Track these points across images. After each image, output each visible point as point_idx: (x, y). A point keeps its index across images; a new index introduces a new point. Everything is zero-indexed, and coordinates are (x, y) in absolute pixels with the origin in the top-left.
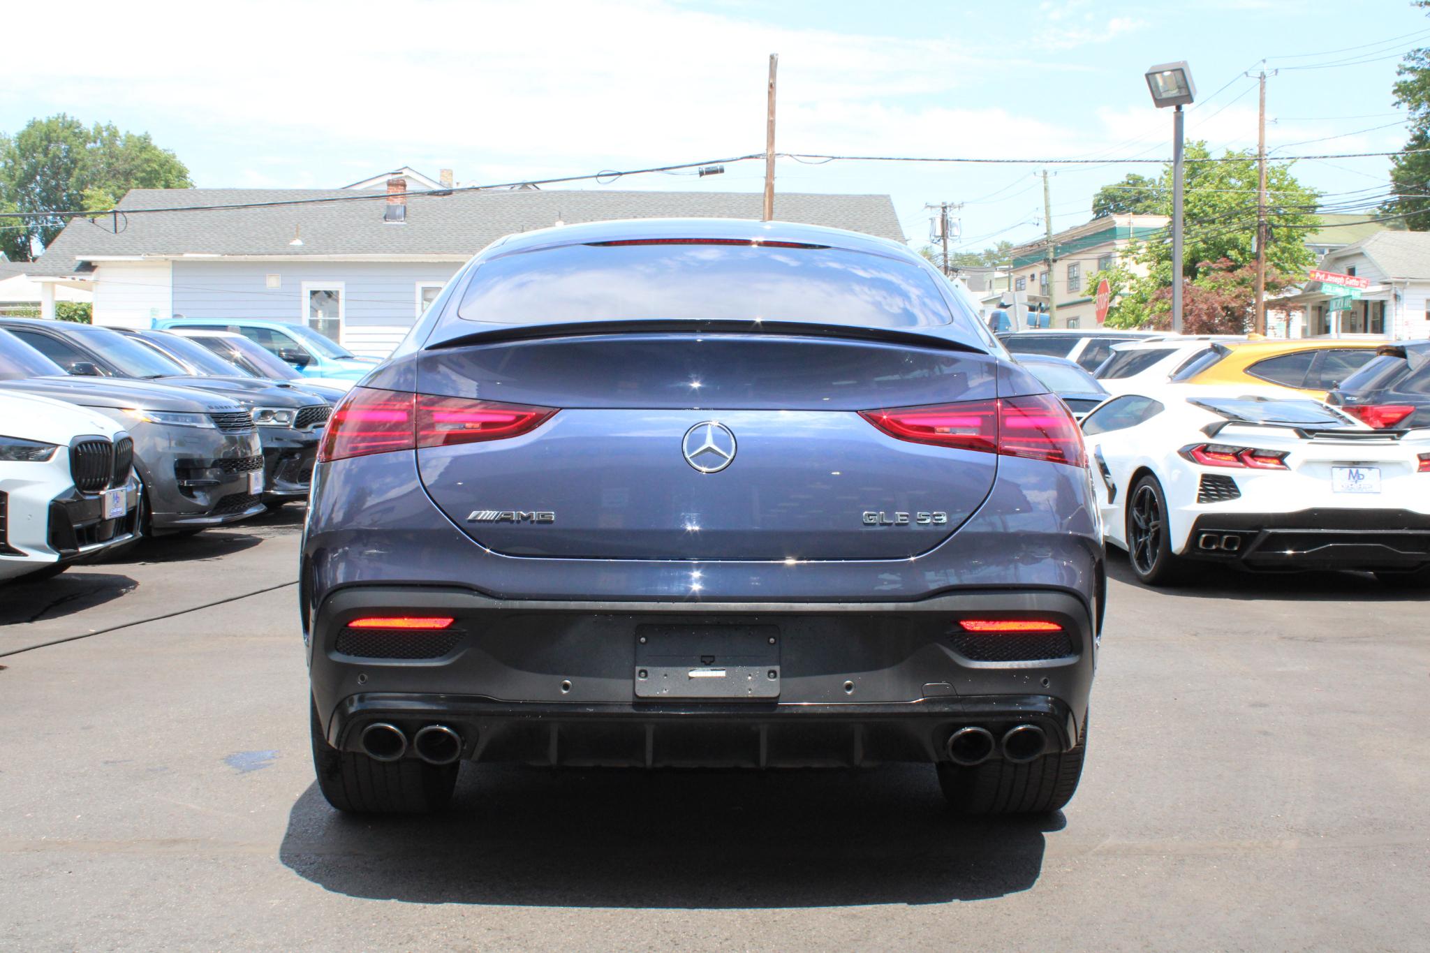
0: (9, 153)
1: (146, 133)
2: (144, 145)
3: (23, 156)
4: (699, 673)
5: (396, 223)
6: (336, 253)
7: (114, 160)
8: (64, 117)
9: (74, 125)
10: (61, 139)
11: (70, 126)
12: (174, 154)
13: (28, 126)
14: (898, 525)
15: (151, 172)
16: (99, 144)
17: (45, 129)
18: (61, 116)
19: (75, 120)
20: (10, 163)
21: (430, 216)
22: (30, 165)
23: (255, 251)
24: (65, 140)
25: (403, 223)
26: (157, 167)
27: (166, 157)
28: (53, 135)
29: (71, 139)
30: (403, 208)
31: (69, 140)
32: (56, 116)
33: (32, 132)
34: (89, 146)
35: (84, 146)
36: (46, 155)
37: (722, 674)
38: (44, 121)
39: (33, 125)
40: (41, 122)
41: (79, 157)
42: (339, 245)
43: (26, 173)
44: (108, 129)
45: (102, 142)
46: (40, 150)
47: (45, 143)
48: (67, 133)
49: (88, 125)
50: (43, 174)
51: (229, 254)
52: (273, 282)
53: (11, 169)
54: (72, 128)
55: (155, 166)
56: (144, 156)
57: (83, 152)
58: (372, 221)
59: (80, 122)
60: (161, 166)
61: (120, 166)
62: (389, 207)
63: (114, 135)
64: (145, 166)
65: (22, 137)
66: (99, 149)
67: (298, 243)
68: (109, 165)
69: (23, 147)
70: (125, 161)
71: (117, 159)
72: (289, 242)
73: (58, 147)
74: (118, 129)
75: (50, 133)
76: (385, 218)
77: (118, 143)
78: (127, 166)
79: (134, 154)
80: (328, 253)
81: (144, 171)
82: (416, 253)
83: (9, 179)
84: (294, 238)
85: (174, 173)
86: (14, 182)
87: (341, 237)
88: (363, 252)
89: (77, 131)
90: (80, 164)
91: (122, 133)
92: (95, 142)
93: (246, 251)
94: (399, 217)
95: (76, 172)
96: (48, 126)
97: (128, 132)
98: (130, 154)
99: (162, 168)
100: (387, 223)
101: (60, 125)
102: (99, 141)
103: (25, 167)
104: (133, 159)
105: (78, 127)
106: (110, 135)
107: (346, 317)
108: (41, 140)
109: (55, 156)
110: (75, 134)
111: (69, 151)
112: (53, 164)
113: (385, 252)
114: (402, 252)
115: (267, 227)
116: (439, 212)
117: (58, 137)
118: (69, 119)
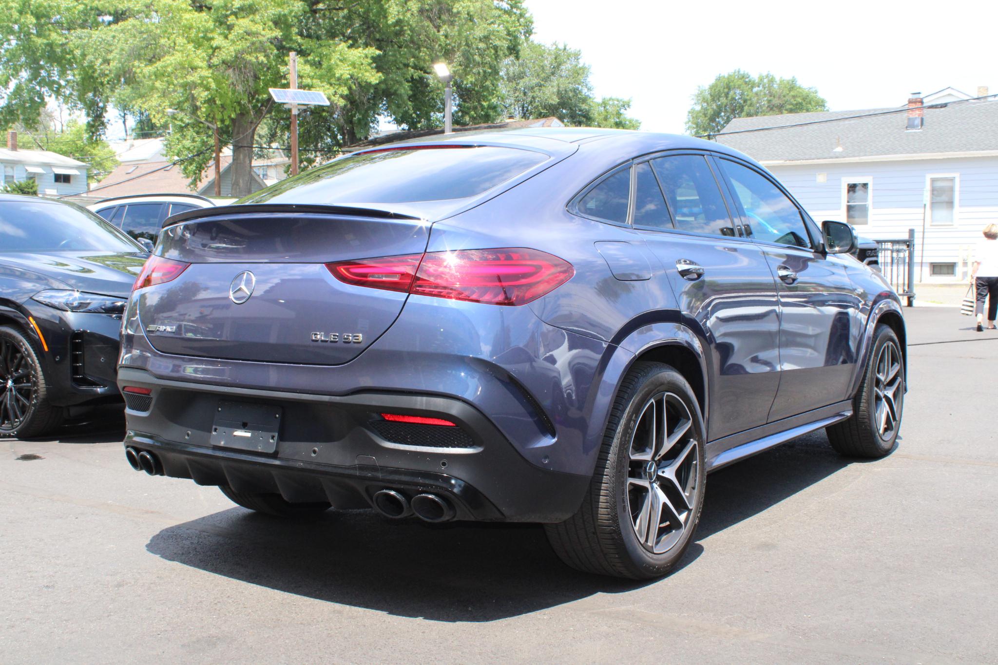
0: (704, 99)
1: (793, 77)
2: (792, 86)
3: (713, 100)
4: (239, 433)
5: (914, 131)
6: (865, 155)
7: (772, 98)
8: (739, 72)
9: (745, 77)
10: (737, 86)
11: (743, 77)
12: (816, 90)
13: (716, 80)
14: (332, 342)
15: (797, 104)
16: (761, 88)
17: (726, 81)
18: (737, 71)
19: (746, 73)
20: (705, 105)
21: (942, 124)
22: (717, 106)
23: (807, 157)
24: (739, 87)
25: (920, 130)
26: (800, 101)
27: (806, 93)
28: (732, 84)
29: (744, 86)
30: (920, 120)
31: (742, 87)
32: (733, 71)
33: (719, 83)
34: (755, 89)
35: (752, 90)
36: (727, 97)
37: (249, 435)
38: (726, 76)
39: (719, 79)
40: (724, 77)
41: (748, 98)
42: (869, 150)
43: (714, 111)
44: (767, 76)
45: (763, 86)
46: (723, 95)
47: (726, 90)
48: (740, 82)
49: (754, 76)
50: (726, 111)
51: (790, 160)
52: (821, 178)
53: (706, 109)
54: (745, 81)
55: (799, 100)
56: (792, 93)
57: (750, 94)
58: (896, 130)
59: (749, 74)
60: (804, 99)
61: (776, 101)
62: (909, 119)
63: (772, 81)
64: (792, 100)
65: (711, 88)
66: (761, 91)
67: (839, 149)
68: (769, 101)
69: (712, 94)
70: (779, 98)
71: (774, 97)
72: (833, 149)
73: (735, 93)
74: (774, 76)
75: (730, 83)
76: (907, 127)
77: (775, 86)
78: (780, 102)
79: (784, 93)
80: (859, 156)
81: (792, 104)
82: (925, 152)
83: (703, 116)
84: (838, 145)
85: (813, 103)
86: (707, 118)
87: (871, 143)
88: (885, 154)
89: (747, 80)
90: (749, 102)
91: (777, 79)
92: (759, 87)
93: (801, 157)
94: (917, 126)
95: (746, 108)
96: (728, 78)
97: (781, 78)
98: (782, 93)
99: (804, 101)
100: (908, 131)
101: (736, 77)
102: (761, 86)
103: (715, 107)
104: (784, 96)
105: (748, 78)
106: (769, 81)
107: (873, 202)
108: (724, 88)
109: (733, 99)
110: (746, 83)
111: (742, 94)
112: (731, 104)
113: (901, 153)
114: (915, 152)
115: (819, 139)
116: (949, 120)
117: (735, 86)
118: (742, 72)
